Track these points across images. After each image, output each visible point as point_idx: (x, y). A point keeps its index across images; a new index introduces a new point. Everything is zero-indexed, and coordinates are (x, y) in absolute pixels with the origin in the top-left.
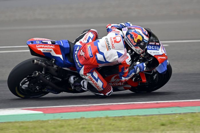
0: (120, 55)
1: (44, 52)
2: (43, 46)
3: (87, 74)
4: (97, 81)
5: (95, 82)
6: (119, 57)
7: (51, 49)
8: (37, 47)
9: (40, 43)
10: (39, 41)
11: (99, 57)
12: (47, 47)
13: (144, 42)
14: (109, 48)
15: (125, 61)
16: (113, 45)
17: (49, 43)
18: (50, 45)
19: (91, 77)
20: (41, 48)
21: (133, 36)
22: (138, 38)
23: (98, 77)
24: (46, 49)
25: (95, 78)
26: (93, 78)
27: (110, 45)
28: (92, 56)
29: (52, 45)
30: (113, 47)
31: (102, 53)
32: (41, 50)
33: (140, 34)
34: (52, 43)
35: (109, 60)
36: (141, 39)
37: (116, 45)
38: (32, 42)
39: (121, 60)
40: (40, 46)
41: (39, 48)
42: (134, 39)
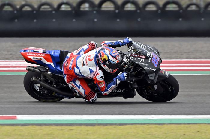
0: (91, 71)
1: (34, 59)
2: (33, 54)
3: (70, 82)
4: (79, 88)
5: (78, 89)
6: (91, 73)
7: (41, 57)
8: (28, 55)
9: (31, 52)
10: (31, 50)
11: (76, 70)
12: (37, 55)
13: (110, 62)
14: (83, 64)
15: (95, 77)
16: (87, 62)
17: (40, 52)
18: (41, 54)
19: (74, 84)
20: (32, 56)
21: (101, 55)
22: (104, 57)
23: (80, 85)
24: (36, 57)
25: (77, 86)
26: (75, 86)
27: (85, 62)
28: (71, 69)
29: (43, 54)
30: (87, 64)
31: (78, 68)
32: (32, 57)
33: (107, 55)
34: (43, 52)
35: (84, 74)
36: (107, 59)
37: (89, 62)
38: (25, 51)
39: (92, 76)
40: (31, 54)
41: (30, 56)
42: (102, 57)
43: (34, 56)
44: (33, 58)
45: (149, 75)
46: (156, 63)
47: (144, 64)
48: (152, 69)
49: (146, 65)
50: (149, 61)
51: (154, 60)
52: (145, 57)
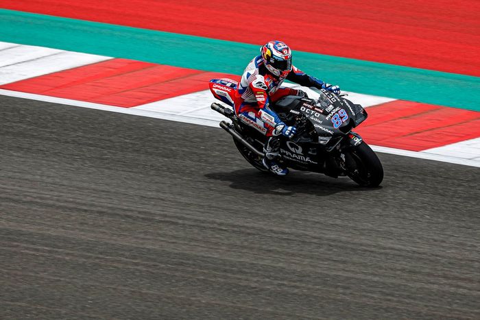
43: (219, 89)
44: (218, 92)
45: (320, 138)
46: (337, 123)
47: (316, 120)
48: (327, 130)
49: (320, 122)
50: (327, 118)
51: (336, 119)
52: (322, 111)
